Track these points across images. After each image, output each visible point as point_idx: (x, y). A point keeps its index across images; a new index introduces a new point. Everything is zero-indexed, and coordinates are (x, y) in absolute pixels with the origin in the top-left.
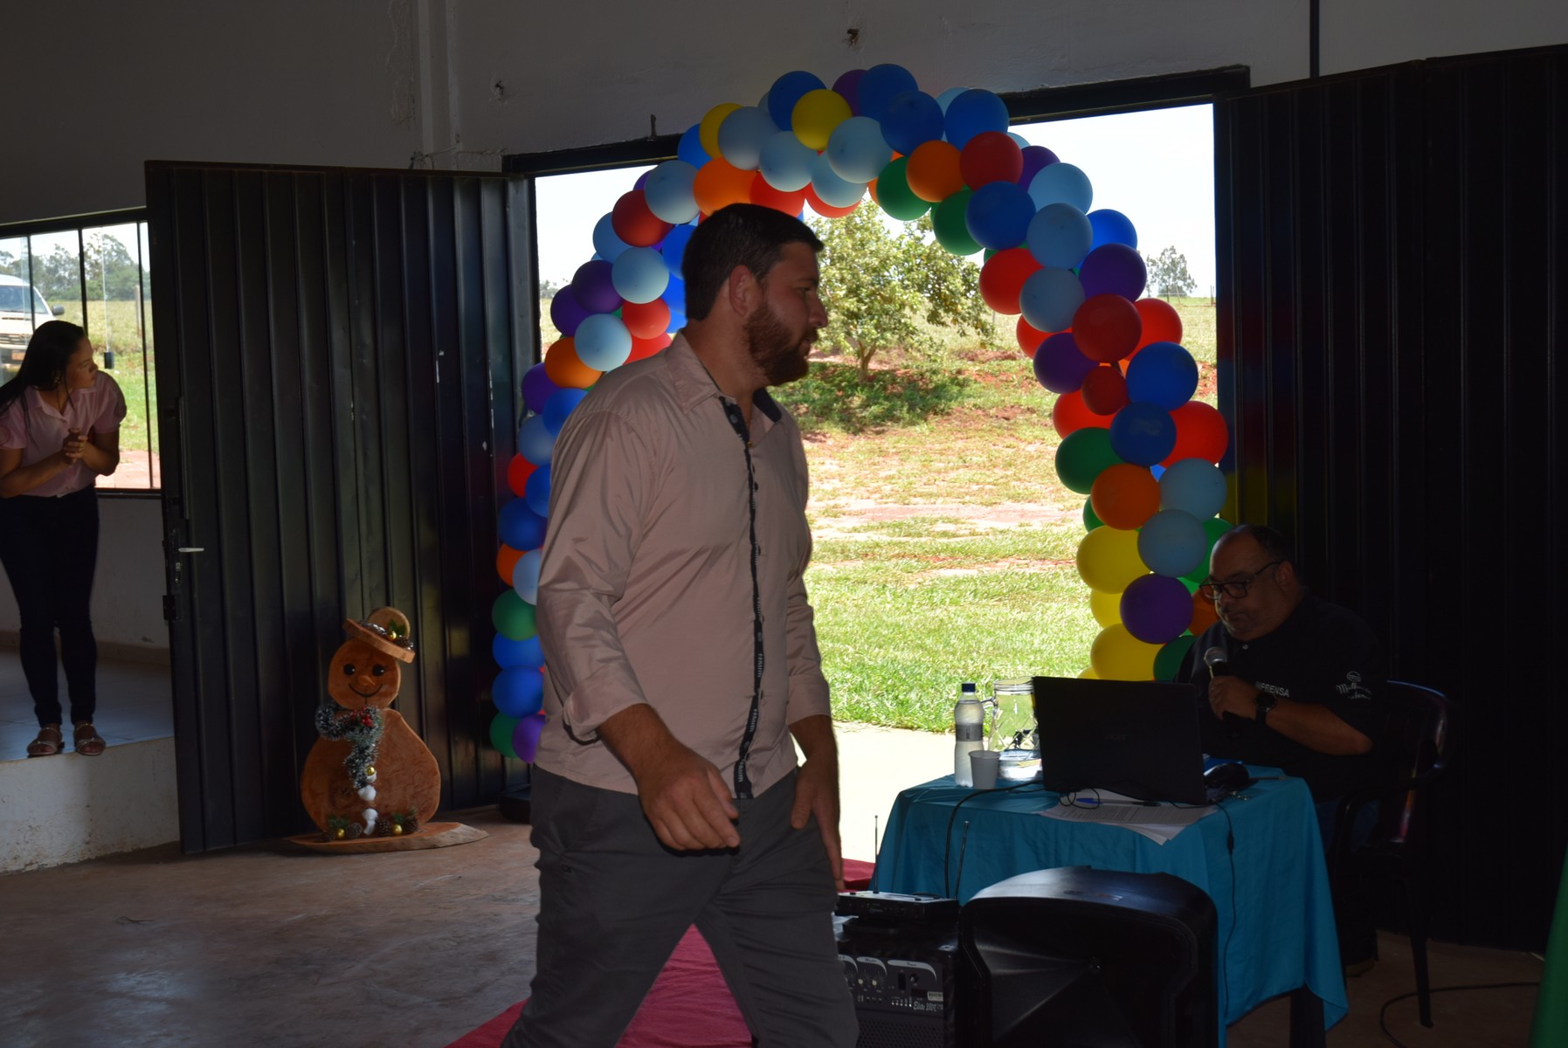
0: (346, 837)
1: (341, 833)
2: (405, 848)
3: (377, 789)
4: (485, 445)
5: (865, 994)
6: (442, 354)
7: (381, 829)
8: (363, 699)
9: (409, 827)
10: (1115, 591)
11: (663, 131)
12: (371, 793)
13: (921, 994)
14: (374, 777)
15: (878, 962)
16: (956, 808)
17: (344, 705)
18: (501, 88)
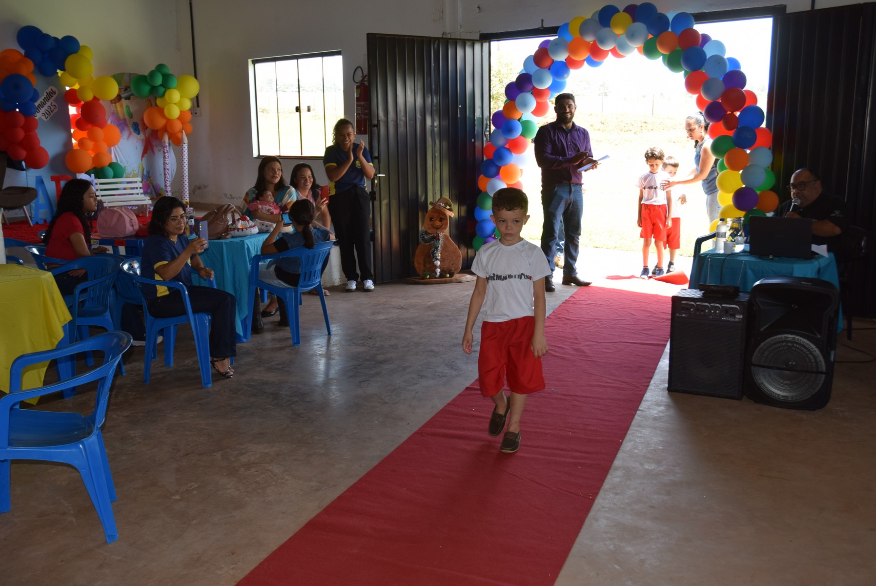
0: (430, 278)
1: (428, 277)
2: (451, 282)
3: (440, 262)
4: (473, 140)
5: (713, 316)
6: (460, 106)
7: (442, 275)
8: (436, 230)
9: (452, 275)
10: (731, 193)
11: (547, 25)
12: (438, 263)
13: (733, 315)
14: (440, 257)
15: (719, 305)
16: (724, 259)
17: (429, 231)
18: (479, 8)
